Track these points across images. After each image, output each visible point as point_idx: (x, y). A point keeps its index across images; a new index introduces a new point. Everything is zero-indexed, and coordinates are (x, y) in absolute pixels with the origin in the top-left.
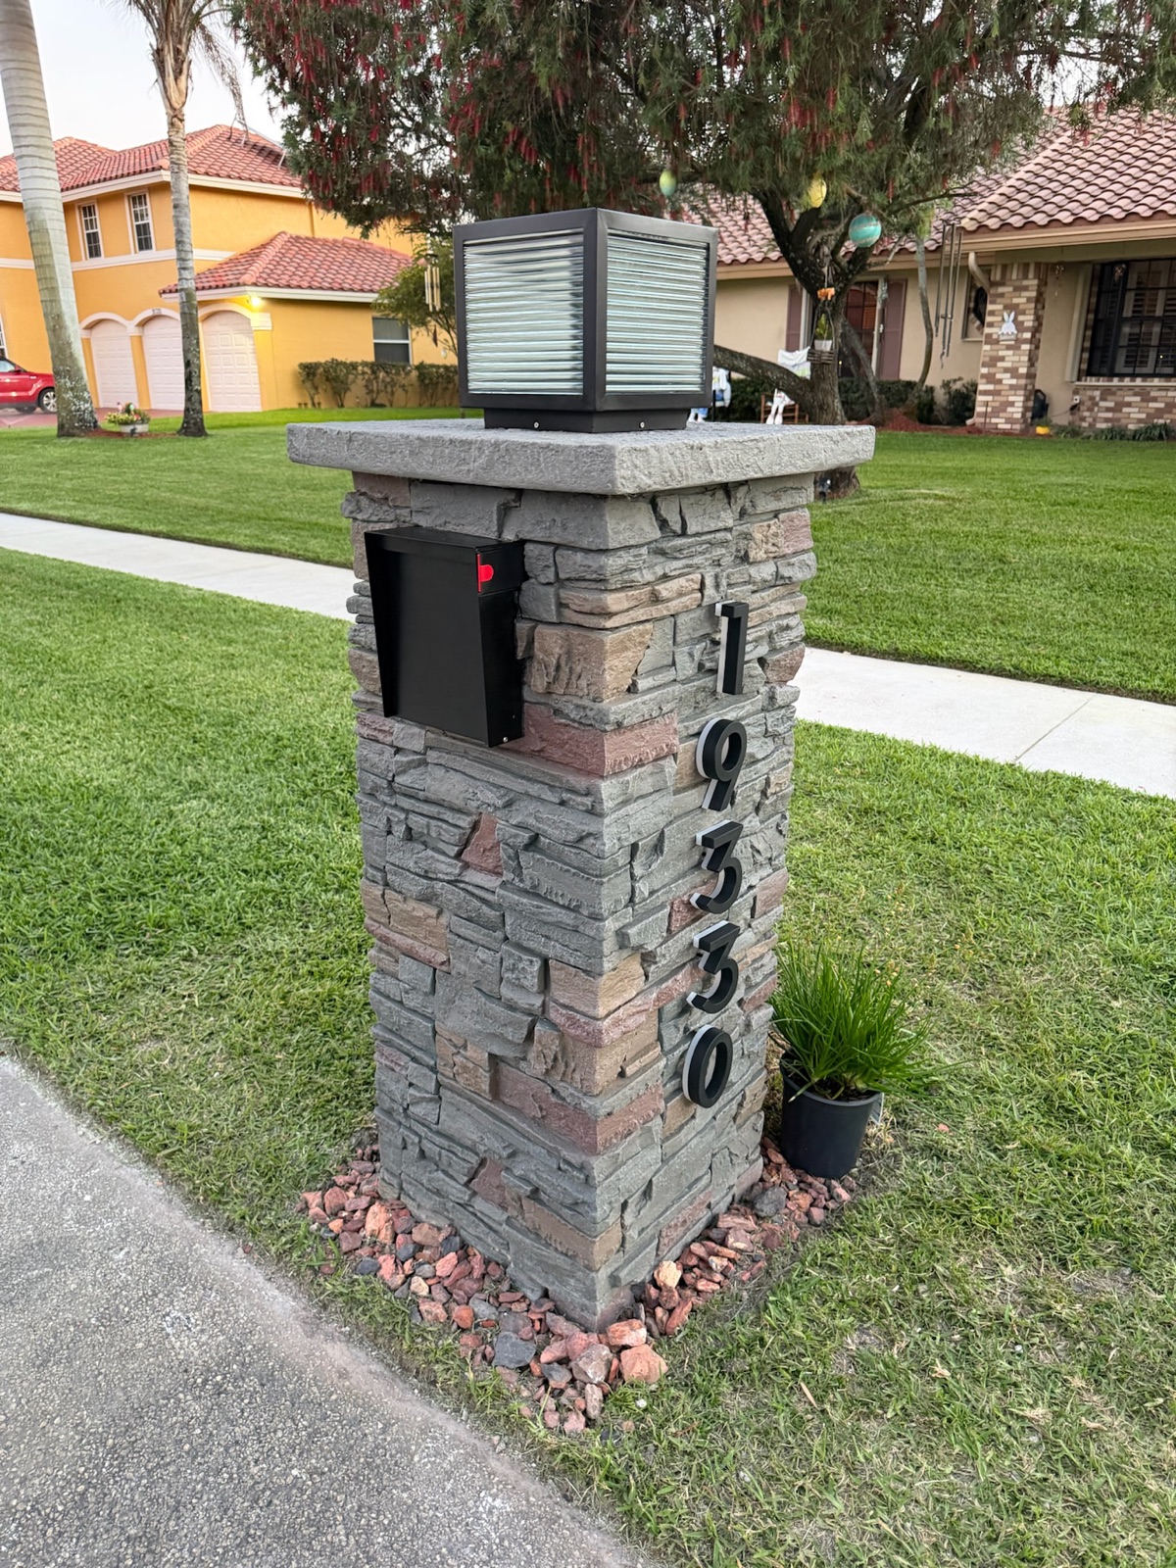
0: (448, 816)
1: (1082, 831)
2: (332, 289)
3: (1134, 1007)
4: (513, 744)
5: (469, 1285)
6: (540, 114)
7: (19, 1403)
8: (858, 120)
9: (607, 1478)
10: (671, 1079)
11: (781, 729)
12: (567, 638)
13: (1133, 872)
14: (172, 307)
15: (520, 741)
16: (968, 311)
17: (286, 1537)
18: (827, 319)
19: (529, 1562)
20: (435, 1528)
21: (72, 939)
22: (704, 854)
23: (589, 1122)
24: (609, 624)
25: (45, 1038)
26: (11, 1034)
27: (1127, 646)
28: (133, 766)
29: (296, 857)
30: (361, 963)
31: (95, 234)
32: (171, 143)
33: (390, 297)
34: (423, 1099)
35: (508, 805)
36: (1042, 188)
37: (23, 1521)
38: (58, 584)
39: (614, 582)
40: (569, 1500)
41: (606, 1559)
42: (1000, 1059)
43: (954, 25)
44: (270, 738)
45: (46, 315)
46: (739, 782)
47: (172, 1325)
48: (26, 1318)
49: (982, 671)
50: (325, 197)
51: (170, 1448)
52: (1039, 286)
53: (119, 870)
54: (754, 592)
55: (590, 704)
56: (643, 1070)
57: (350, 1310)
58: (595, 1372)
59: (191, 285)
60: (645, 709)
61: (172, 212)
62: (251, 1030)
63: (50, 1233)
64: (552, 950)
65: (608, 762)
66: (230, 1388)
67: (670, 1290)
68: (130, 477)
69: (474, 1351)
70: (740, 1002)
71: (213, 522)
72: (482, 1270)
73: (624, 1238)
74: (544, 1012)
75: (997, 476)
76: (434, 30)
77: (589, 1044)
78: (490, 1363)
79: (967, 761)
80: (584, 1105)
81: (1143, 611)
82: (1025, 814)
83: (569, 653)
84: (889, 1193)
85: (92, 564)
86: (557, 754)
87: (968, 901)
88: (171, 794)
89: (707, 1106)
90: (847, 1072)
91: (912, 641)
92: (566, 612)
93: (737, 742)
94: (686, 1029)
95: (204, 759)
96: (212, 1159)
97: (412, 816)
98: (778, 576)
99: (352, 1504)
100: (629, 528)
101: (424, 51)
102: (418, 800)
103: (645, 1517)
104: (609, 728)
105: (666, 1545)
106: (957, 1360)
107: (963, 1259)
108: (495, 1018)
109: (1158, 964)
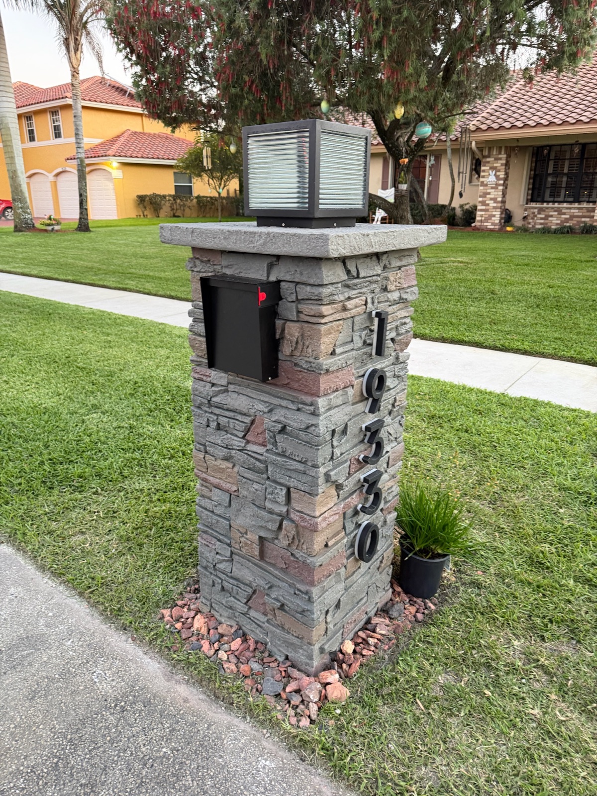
0: (239, 417)
1: (540, 426)
2: (153, 158)
3: (571, 512)
4: (274, 381)
5: (248, 654)
6: (262, 72)
7: (21, 718)
8: (420, 76)
9: (322, 749)
10: (349, 548)
11: (401, 374)
12: (302, 328)
13: (566, 446)
14: (72, 168)
15: (276, 379)
16: (472, 170)
17: (161, 783)
18: (405, 174)
19: (285, 792)
20: (237, 776)
21: (36, 484)
22: (365, 435)
23: (308, 569)
24: (323, 321)
25: (24, 534)
26: (7, 532)
27: (556, 335)
28: (62, 397)
29: (148, 442)
30: (184, 494)
31: (33, 130)
32: (72, 85)
33: (183, 162)
34: (224, 560)
35: (270, 411)
36: (507, 110)
37: (27, 778)
38: (18, 306)
39: (326, 301)
40: (304, 761)
41: (324, 790)
42: (505, 538)
43: (467, 30)
44: (132, 382)
45: (8, 170)
46: (382, 399)
47: (97, 677)
48: (22, 675)
49: (486, 347)
50: (153, 112)
51: (100, 739)
52: (507, 158)
53: (59, 449)
54: (390, 306)
55: (314, 361)
56: (336, 543)
57: (188, 668)
58: (314, 696)
59: (83, 156)
60: (339, 363)
61: (73, 119)
62: (130, 529)
63: (32, 632)
64: (292, 483)
65: (322, 389)
66: (129, 708)
67: (349, 655)
68: (52, 252)
69: (252, 688)
70: (382, 510)
71: (96, 275)
72: (254, 647)
73: (327, 628)
74: (287, 514)
75: (489, 251)
76: (208, 30)
77: (311, 530)
78: (260, 693)
79: (481, 392)
80: (308, 561)
81: (563, 317)
82: (512, 418)
83: (302, 335)
84: (455, 605)
85: (35, 296)
86: (296, 385)
87: (486, 461)
88: (82, 411)
89: (367, 561)
90: (433, 545)
91: (450, 333)
92: (301, 315)
93: (382, 380)
94: (357, 523)
95: (99, 393)
96: (114, 593)
97: (220, 418)
98: (401, 298)
99: (194, 765)
100: (333, 274)
101: (203, 41)
102: (224, 409)
103: (342, 768)
104: (322, 372)
105: (354, 782)
106: (494, 687)
107: (494, 637)
108: (262, 518)
109: (581, 491)
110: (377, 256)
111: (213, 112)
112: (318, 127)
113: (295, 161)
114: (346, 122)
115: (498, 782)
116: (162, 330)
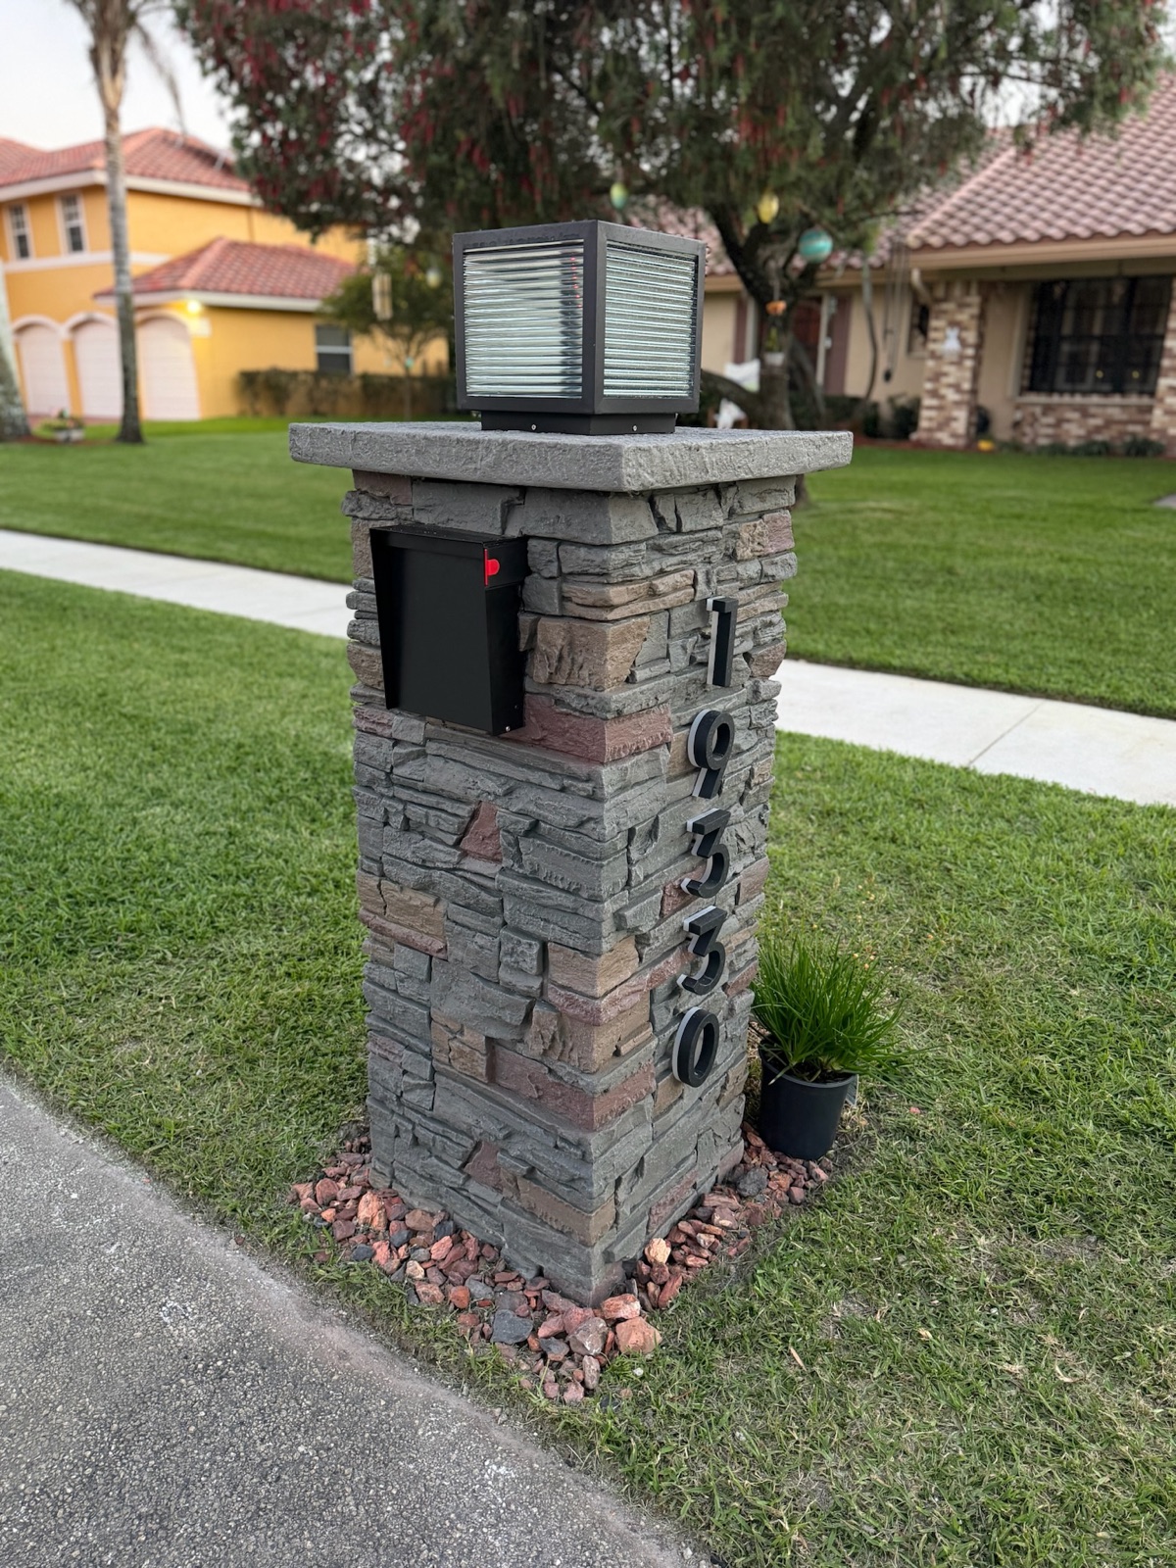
0: (447, 806)
1: (1036, 830)
2: (272, 296)
3: (1092, 995)
4: (514, 734)
5: (465, 1266)
6: (493, 124)
7: (19, 1393)
8: (809, 138)
9: (608, 1442)
10: (661, 1059)
11: (764, 722)
12: (569, 631)
13: (1087, 869)
14: (107, 315)
15: (520, 731)
16: (912, 327)
17: (296, 1510)
18: (778, 333)
20: (443, 1495)
21: (39, 944)
22: (693, 841)
23: (585, 1098)
24: (611, 616)
25: (20, 1041)
27: (1073, 654)
28: (92, 774)
29: (266, 862)
30: (338, 964)
31: (25, 236)
32: (108, 143)
33: (333, 305)
34: (418, 1086)
35: (509, 793)
36: (983, 207)
37: (33, 1504)
39: (616, 577)
40: (571, 1465)
41: (610, 1518)
42: (965, 1045)
44: (231, 746)
46: (726, 772)
47: (169, 1314)
48: (20, 1312)
51: (175, 1430)
52: (981, 303)
53: (86, 875)
54: (741, 589)
55: (592, 693)
56: (636, 1049)
57: (347, 1295)
58: (592, 1344)
59: (128, 288)
60: (643, 699)
61: (109, 214)
62: (232, 1030)
63: (38, 1230)
64: (551, 933)
65: (609, 749)
66: (232, 1372)
67: (661, 1265)
68: (67, 484)
69: (472, 1329)
70: (725, 987)
72: (477, 1253)
73: (617, 1214)
74: (542, 994)
75: (943, 490)
76: (385, 35)
77: (587, 1024)
78: (488, 1340)
79: (923, 765)
80: (581, 1083)
81: (1088, 620)
82: (981, 815)
83: (571, 644)
84: (866, 1171)
86: (557, 742)
87: (929, 897)
88: (132, 801)
89: (696, 1084)
90: (824, 1055)
92: (569, 606)
93: (725, 733)
94: (676, 1011)
95: (165, 767)
96: (200, 1154)
97: (410, 807)
98: (762, 574)
99: (360, 1476)
100: (629, 525)
101: (373, 57)
102: (417, 790)
103: (647, 1475)
104: (609, 716)
105: (667, 1503)
106: (938, 1323)
107: (939, 1231)
108: (492, 1002)
109: (1113, 955)
110: (717, 490)
111: (394, 202)
112: (602, 238)
113: (556, 303)
114: (661, 228)
115: (941, 1498)
116: (293, 640)
